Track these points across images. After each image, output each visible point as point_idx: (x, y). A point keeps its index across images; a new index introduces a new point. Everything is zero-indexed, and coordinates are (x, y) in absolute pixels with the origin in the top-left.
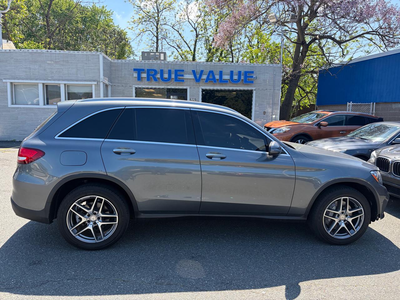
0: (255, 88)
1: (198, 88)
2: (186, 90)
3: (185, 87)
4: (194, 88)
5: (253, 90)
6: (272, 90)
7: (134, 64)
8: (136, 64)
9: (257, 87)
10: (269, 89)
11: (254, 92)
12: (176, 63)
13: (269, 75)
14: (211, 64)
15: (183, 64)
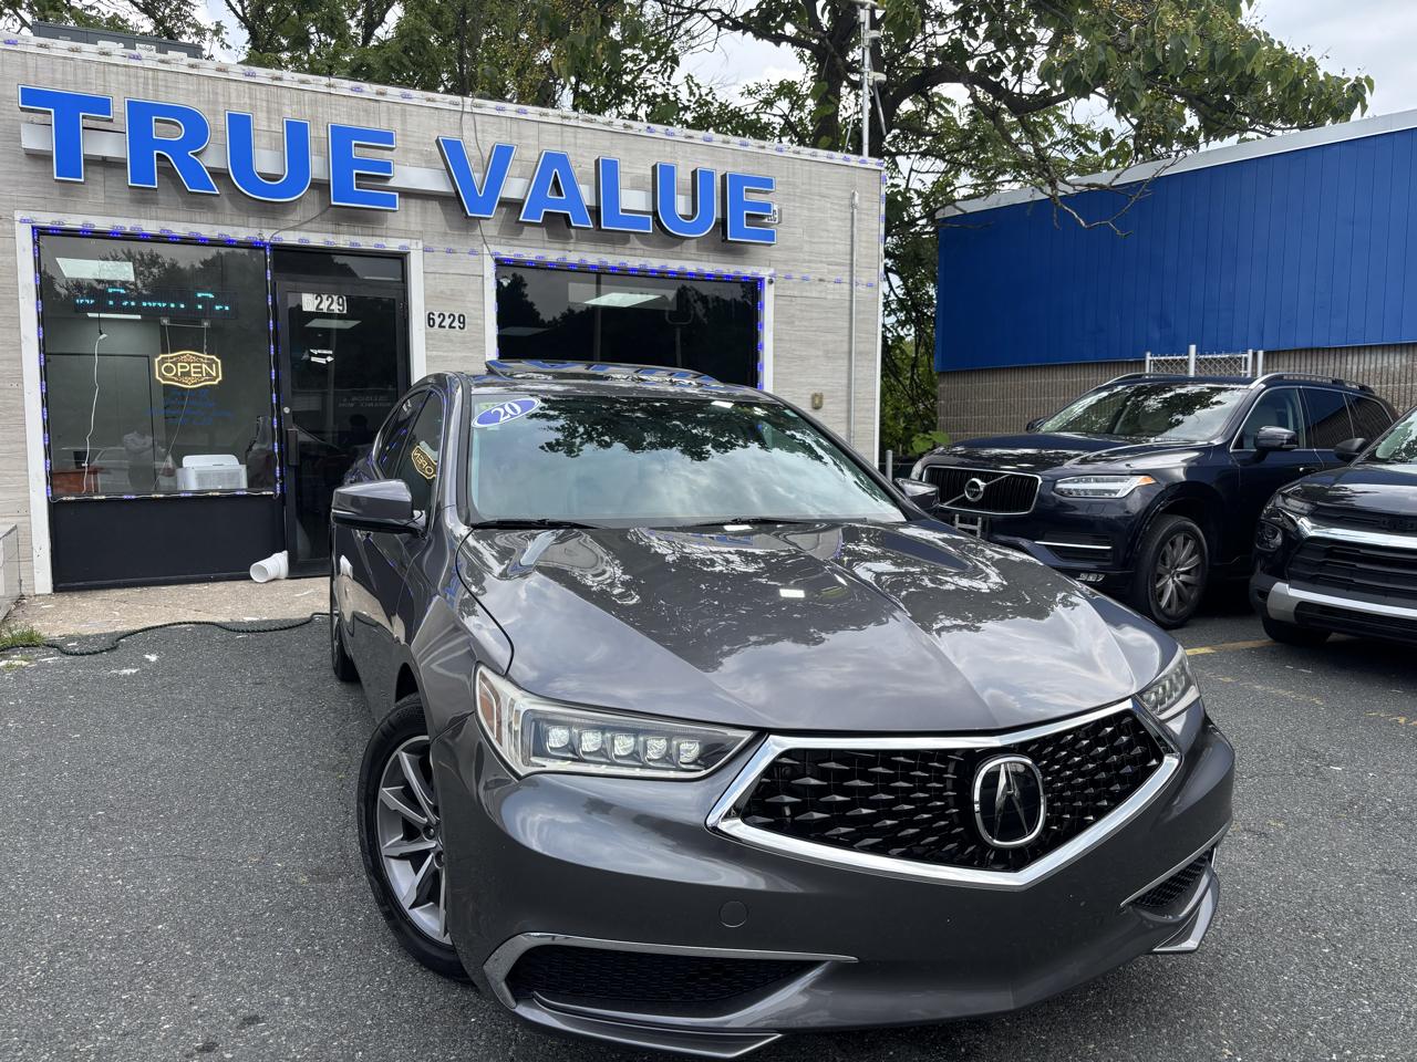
0: (772, 271)
1: (472, 253)
2: (401, 258)
3: (393, 245)
4: (449, 251)
5: (761, 280)
6: (847, 287)
7: (18, 58)
8: (31, 62)
9: (781, 267)
10: (834, 278)
11: (769, 295)
12: (333, 91)
13: (829, 205)
14: (545, 119)
15: (376, 101)
